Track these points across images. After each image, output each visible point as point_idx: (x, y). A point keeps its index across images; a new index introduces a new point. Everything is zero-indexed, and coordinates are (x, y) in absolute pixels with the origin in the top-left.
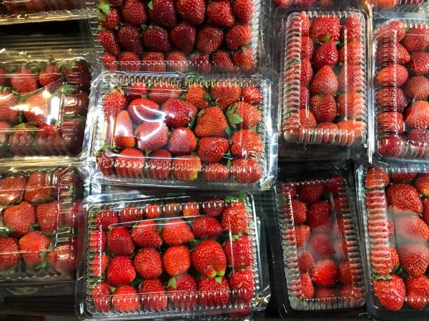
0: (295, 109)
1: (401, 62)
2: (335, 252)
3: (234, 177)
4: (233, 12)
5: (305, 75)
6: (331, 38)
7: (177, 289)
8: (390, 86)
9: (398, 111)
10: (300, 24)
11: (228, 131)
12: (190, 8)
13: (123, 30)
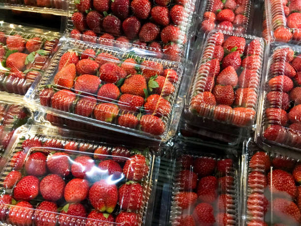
0: (201, 89)
1: (288, 74)
2: (215, 221)
3: (141, 126)
4: (169, 16)
5: (214, 68)
6: (237, 50)
7: (67, 214)
8: (278, 90)
9: (282, 109)
10: (217, 36)
11: (145, 91)
12: (139, 6)
13: (91, 14)
